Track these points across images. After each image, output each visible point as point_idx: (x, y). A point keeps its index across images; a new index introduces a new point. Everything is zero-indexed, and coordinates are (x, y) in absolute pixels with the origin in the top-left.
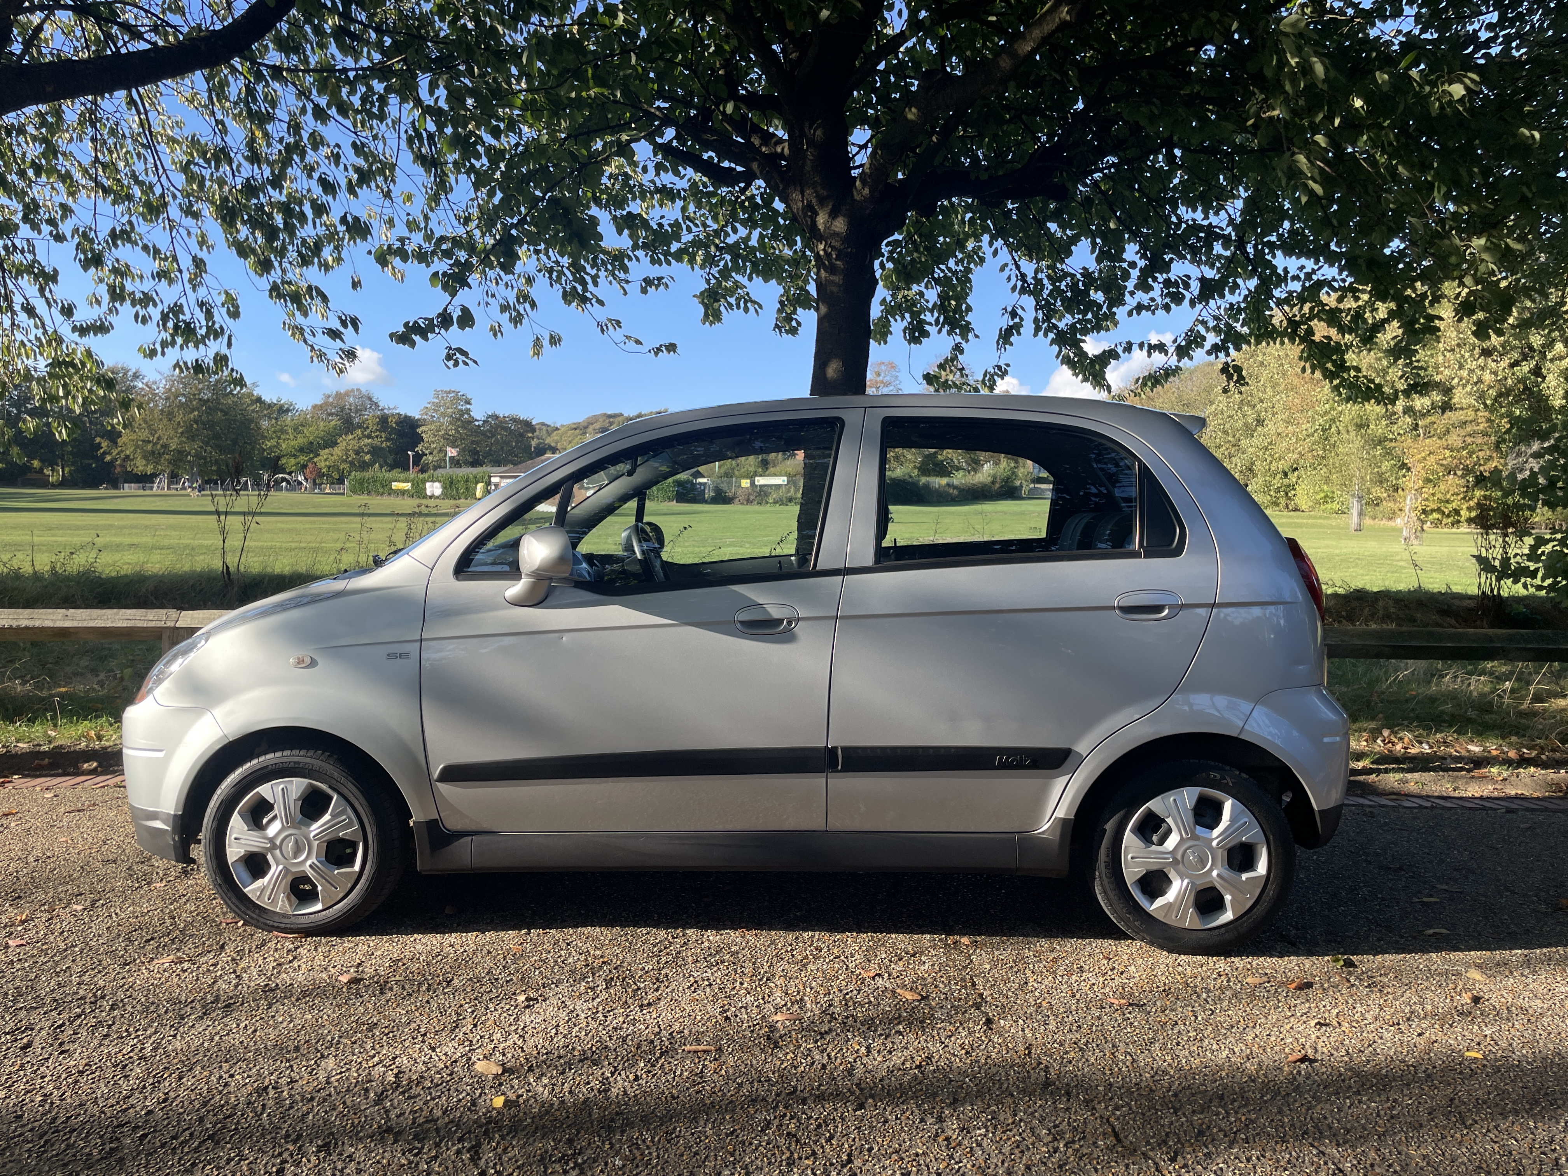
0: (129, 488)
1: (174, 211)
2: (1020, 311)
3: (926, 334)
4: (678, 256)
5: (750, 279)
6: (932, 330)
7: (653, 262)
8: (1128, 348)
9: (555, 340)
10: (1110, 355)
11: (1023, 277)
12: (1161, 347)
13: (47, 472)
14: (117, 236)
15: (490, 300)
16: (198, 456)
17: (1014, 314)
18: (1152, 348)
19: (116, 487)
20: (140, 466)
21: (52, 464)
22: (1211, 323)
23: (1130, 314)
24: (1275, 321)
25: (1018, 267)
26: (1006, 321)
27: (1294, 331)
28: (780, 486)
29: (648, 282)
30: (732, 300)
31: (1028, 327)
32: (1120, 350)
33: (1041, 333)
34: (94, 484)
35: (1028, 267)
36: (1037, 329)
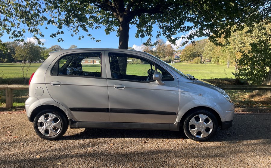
0: (18, 63)
1: (14, 16)
2: (160, 32)
3: (144, 36)
4: (101, 23)
5: (114, 26)
6: (145, 35)
7: (97, 24)
8: (179, 38)
9: (83, 37)
10: (176, 39)
11: (160, 26)
12: (184, 38)
13: (3, 60)
14: (4, 20)
15: (71, 30)
16: (29, 57)
17: (159, 32)
18: (183, 38)
19: (15, 62)
20: (19, 59)
21: (4, 59)
22: (194, 34)
23: (178, 32)
24: (204, 33)
25: (160, 24)
26: (158, 34)
27: (207, 34)
28: (130, 61)
29: (97, 27)
30: (111, 30)
31: (162, 35)
32: (177, 38)
33: (164, 36)
34: (12, 62)
35: (161, 24)
36: (163, 35)
